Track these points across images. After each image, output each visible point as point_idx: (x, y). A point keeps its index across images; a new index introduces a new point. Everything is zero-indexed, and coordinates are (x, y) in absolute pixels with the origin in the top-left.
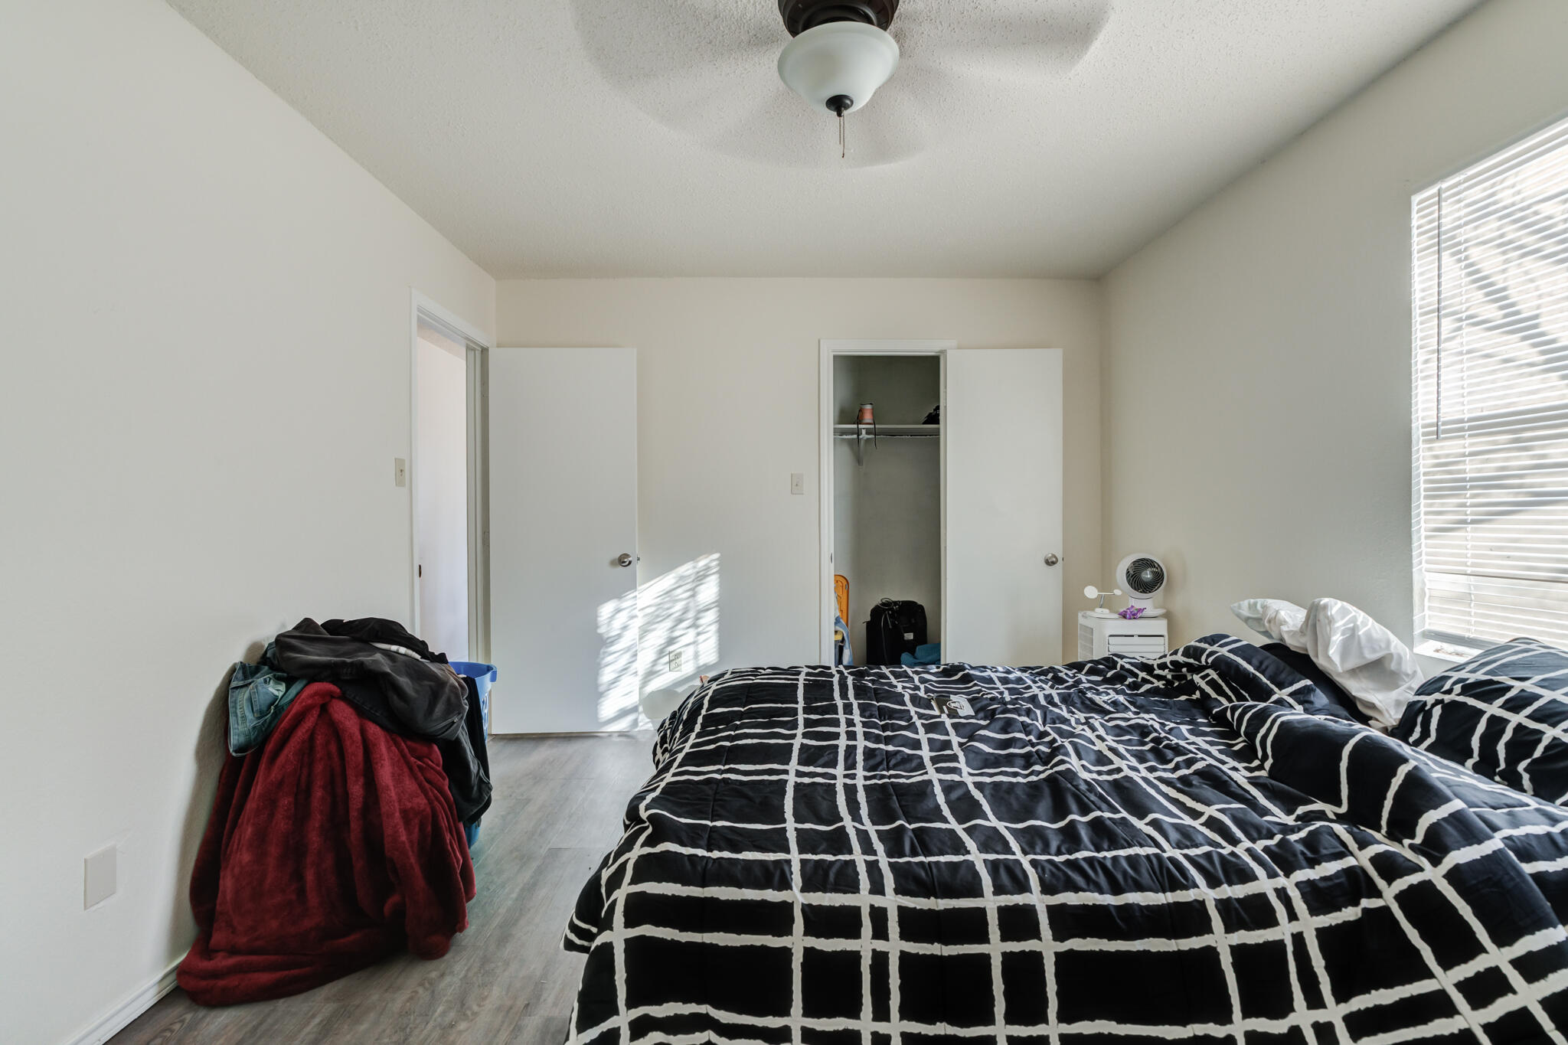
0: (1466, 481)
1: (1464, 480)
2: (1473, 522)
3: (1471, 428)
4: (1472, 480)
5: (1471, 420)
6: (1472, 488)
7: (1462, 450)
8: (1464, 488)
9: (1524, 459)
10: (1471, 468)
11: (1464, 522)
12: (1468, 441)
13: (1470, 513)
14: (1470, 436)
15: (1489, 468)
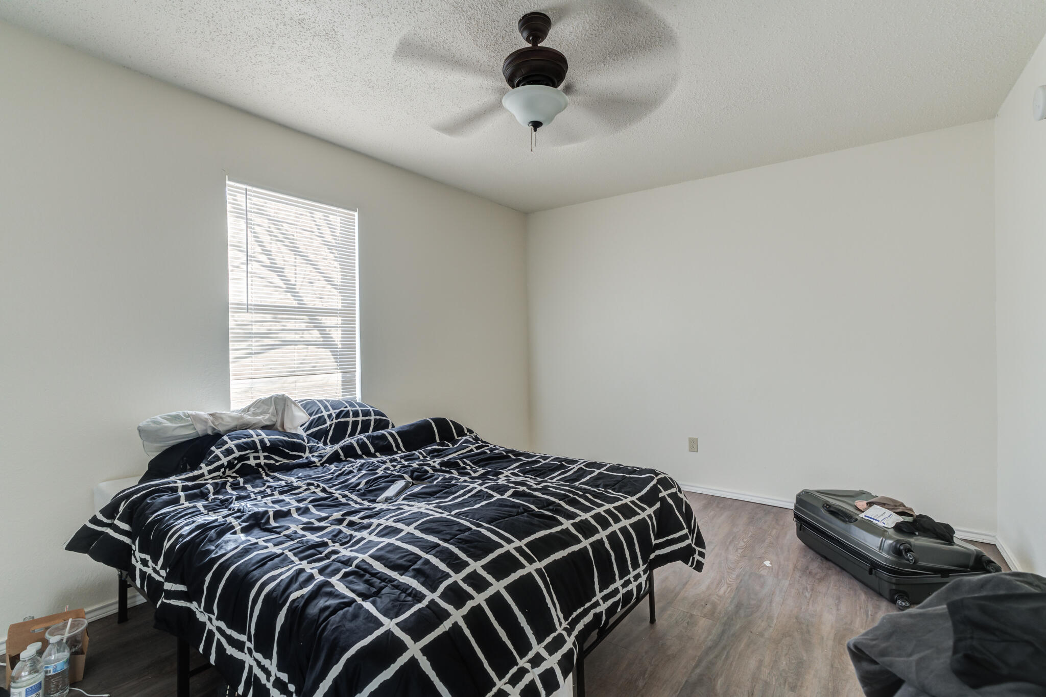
0: (252, 334)
1: (251, 333)
2: (256, 353)
3: (255, 309)
4: (255, 333)
5: (255, 305)
6: (255, 337)
7: (251, 319)
8: (251, 337)
9: (278, 326)
10: (255, 328)
11: (251, 353)
12: (254, 315)
13: (255, 349)
14: (255, 313)
15: (263, 328)
